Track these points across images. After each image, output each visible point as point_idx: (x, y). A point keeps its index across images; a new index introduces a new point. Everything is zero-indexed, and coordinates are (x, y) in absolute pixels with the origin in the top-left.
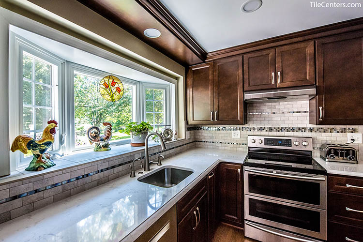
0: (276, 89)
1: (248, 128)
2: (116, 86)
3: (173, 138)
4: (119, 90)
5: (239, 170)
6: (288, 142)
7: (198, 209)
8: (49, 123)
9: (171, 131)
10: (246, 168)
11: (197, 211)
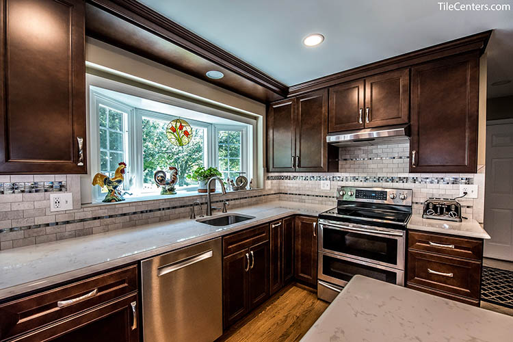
0: (365, 129)
1: (339, 177)
2: (184, 129)
3: (248, 187)
4: (186, 133)
5: (314, 223)
6: (383, 195)
7: (252, 252)
8: (120, 164)
9: (246, 179)
10: (321, 221)
11: (250, 255)
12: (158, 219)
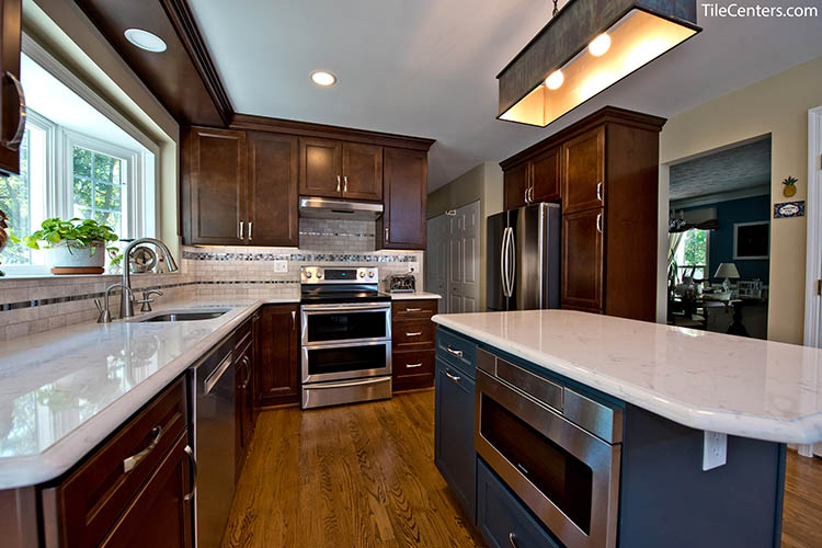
0: (342, 199)
1: (300, 255)
5: (294, 313)
9: (151, 253)
12: (25, 327)
